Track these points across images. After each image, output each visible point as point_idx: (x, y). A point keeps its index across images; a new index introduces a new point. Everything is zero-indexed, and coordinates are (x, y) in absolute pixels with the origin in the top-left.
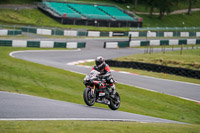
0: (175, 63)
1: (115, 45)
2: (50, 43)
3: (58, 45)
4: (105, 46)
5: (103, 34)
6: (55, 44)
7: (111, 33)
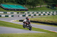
0: (41, 20)
1: (22, 16)
2: (4, 16)
3: (6, 16)
4: (19, 16)
5: (18, 13)
6: (5, 16)
7: (20, 13)
